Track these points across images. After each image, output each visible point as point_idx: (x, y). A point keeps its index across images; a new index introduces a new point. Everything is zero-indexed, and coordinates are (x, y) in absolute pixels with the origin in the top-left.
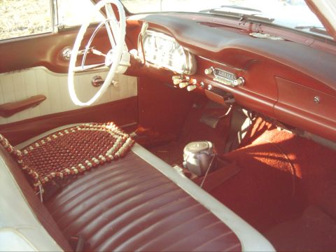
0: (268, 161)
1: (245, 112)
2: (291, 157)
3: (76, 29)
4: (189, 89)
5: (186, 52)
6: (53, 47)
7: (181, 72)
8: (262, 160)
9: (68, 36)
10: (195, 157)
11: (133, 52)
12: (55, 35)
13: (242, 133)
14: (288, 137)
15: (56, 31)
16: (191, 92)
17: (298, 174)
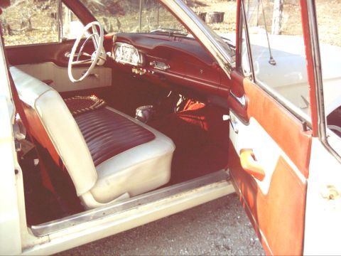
0: (187, 119)
1: (181, 96)
2: (202, 118)
3: (73, 41)
4: (141, 74)
5: (139, 52)
6: (59, 51)
7: (136, 65)
8: (184, 118)
9: (68, 45)
10: (142, 112)
11: (109, 53)
12: (60, 44)
13: (177, 108)
14: (201, 107)
15: (61, 41)
16: (142, 75)
17: (205, 128)
